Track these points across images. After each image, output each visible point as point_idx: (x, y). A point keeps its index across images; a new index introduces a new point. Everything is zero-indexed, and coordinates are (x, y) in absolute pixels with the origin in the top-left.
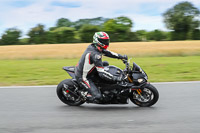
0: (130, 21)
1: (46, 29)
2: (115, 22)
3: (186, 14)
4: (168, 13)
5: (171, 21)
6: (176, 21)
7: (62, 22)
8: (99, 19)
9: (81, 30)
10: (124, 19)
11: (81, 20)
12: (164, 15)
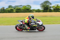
0: (30, 6)
1: (5, 9)
2: (26, 7)
3: (47, 4)
5: (43, 6)
6: (44, 6)
7: (10, 6)
8: (21, 6)
9: (16, 9)
10: (28, 6)
11: (15, 6)
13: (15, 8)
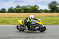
0: (38, 7)
1: (13, 9)
2: (33, 7)
3: (55, 5)
4: (49, 4)
5: (50, 7)
7: (18, 7)
8: (29, 6)
10: (36, 6)
11: (23, 6)
12: (48, 5)
13: (22, 8)
